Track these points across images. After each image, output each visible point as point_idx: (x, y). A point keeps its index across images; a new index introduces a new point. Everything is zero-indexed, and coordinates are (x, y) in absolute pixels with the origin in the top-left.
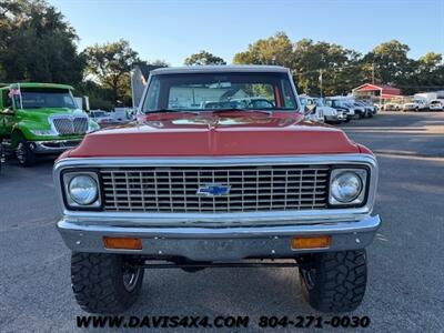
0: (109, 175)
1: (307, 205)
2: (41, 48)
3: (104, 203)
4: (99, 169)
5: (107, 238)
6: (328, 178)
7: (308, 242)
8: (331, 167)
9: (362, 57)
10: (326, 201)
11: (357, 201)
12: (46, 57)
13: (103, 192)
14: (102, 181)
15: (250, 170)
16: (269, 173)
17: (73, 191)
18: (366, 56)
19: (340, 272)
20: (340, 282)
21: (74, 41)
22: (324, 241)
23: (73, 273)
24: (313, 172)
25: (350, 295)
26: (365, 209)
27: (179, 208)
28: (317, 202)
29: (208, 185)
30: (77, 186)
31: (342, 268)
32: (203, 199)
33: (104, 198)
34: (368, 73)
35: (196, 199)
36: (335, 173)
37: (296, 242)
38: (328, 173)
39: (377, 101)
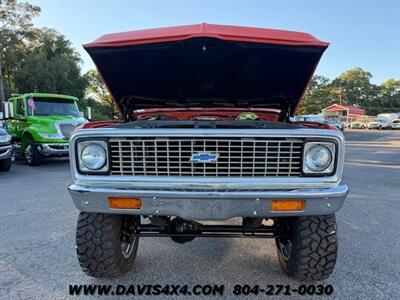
0: (117, 144)
1: (284, 173)
2: (50, 69)
3: (111, 168)
4: (109, 138)
5: (112, 198)
6: (302, 150)
7: (286, 205)
8: (305, 140)
9: (330, 82)
10: (301, 170)
11: (328, 171)
12: (53, 77)
13: (111, 159)
14: (110, 149)
15: (236, 141)
16: (252, 144)
17: (85, 157)
18: (334, 81)
19: (313, 240)
20: (314, 249)
21: (79, 64)
22: (299, 205)
23: (78, 237)
24: (289, 144)
25: (323, 262)
26: (335, 178)
27: (174, 172)
28: (293, 170)
29: (200, 153)
30: (89, 154)
31: (315, 236)
32: (196, 165)
33: (111, 164)
34: (336, 96)
35: (190, 165)
36: (308, 146)
37: (275, 205)
38: (302, 145)
39: (345, 120)
